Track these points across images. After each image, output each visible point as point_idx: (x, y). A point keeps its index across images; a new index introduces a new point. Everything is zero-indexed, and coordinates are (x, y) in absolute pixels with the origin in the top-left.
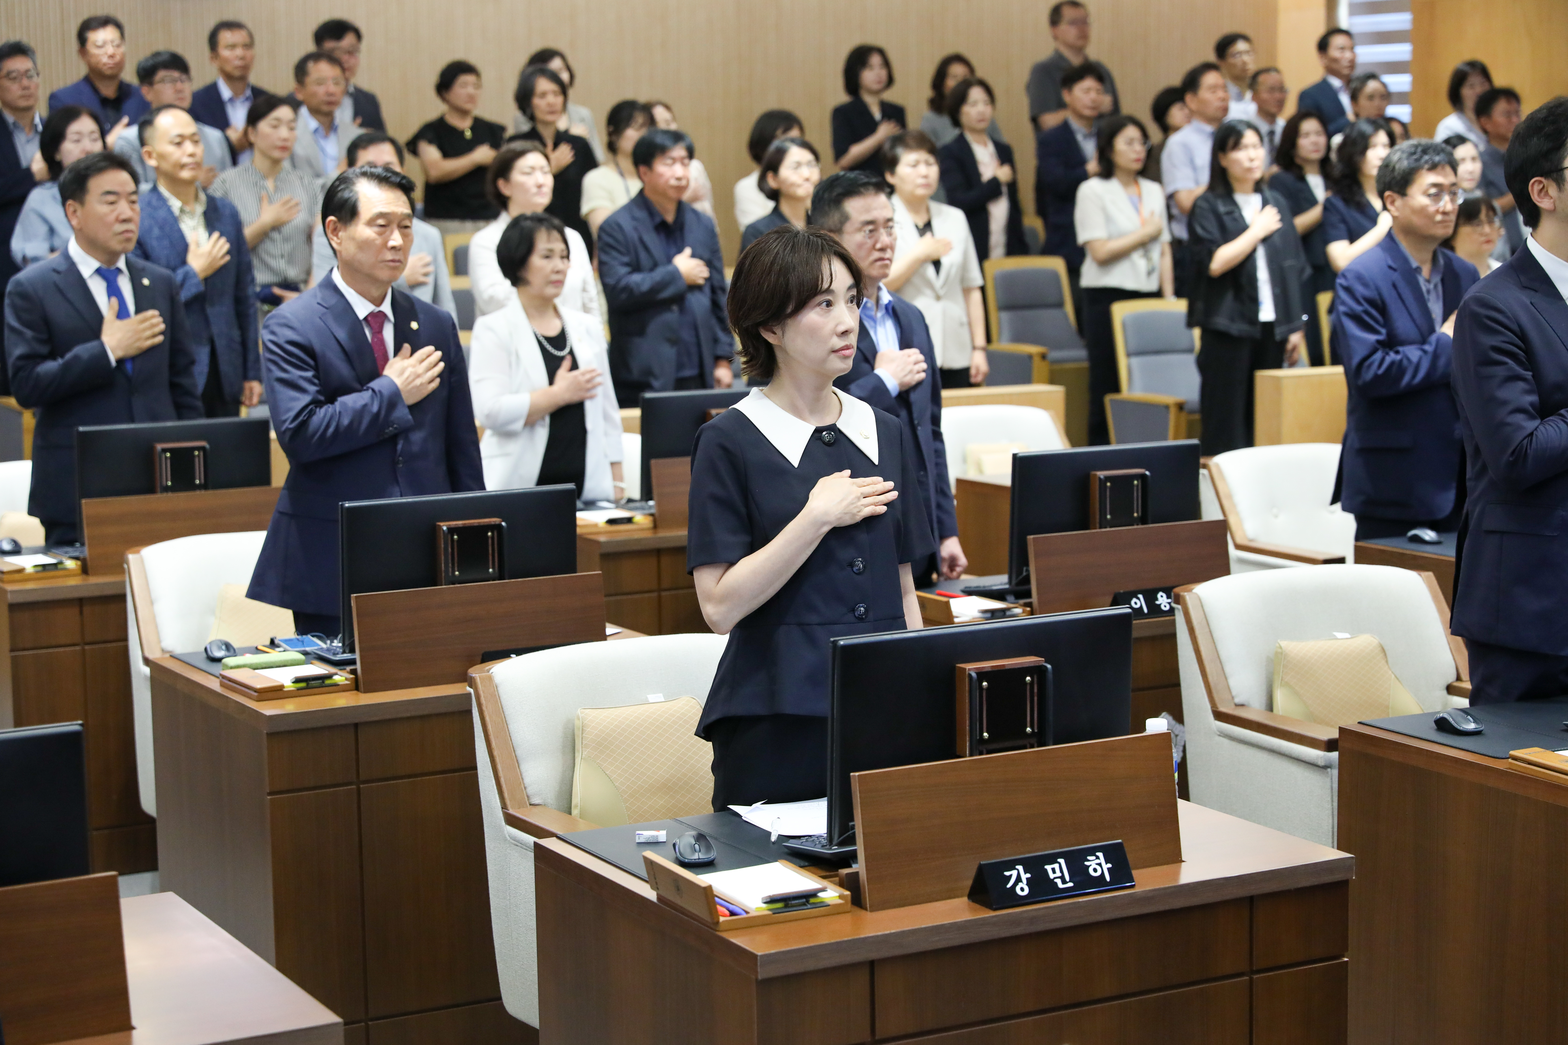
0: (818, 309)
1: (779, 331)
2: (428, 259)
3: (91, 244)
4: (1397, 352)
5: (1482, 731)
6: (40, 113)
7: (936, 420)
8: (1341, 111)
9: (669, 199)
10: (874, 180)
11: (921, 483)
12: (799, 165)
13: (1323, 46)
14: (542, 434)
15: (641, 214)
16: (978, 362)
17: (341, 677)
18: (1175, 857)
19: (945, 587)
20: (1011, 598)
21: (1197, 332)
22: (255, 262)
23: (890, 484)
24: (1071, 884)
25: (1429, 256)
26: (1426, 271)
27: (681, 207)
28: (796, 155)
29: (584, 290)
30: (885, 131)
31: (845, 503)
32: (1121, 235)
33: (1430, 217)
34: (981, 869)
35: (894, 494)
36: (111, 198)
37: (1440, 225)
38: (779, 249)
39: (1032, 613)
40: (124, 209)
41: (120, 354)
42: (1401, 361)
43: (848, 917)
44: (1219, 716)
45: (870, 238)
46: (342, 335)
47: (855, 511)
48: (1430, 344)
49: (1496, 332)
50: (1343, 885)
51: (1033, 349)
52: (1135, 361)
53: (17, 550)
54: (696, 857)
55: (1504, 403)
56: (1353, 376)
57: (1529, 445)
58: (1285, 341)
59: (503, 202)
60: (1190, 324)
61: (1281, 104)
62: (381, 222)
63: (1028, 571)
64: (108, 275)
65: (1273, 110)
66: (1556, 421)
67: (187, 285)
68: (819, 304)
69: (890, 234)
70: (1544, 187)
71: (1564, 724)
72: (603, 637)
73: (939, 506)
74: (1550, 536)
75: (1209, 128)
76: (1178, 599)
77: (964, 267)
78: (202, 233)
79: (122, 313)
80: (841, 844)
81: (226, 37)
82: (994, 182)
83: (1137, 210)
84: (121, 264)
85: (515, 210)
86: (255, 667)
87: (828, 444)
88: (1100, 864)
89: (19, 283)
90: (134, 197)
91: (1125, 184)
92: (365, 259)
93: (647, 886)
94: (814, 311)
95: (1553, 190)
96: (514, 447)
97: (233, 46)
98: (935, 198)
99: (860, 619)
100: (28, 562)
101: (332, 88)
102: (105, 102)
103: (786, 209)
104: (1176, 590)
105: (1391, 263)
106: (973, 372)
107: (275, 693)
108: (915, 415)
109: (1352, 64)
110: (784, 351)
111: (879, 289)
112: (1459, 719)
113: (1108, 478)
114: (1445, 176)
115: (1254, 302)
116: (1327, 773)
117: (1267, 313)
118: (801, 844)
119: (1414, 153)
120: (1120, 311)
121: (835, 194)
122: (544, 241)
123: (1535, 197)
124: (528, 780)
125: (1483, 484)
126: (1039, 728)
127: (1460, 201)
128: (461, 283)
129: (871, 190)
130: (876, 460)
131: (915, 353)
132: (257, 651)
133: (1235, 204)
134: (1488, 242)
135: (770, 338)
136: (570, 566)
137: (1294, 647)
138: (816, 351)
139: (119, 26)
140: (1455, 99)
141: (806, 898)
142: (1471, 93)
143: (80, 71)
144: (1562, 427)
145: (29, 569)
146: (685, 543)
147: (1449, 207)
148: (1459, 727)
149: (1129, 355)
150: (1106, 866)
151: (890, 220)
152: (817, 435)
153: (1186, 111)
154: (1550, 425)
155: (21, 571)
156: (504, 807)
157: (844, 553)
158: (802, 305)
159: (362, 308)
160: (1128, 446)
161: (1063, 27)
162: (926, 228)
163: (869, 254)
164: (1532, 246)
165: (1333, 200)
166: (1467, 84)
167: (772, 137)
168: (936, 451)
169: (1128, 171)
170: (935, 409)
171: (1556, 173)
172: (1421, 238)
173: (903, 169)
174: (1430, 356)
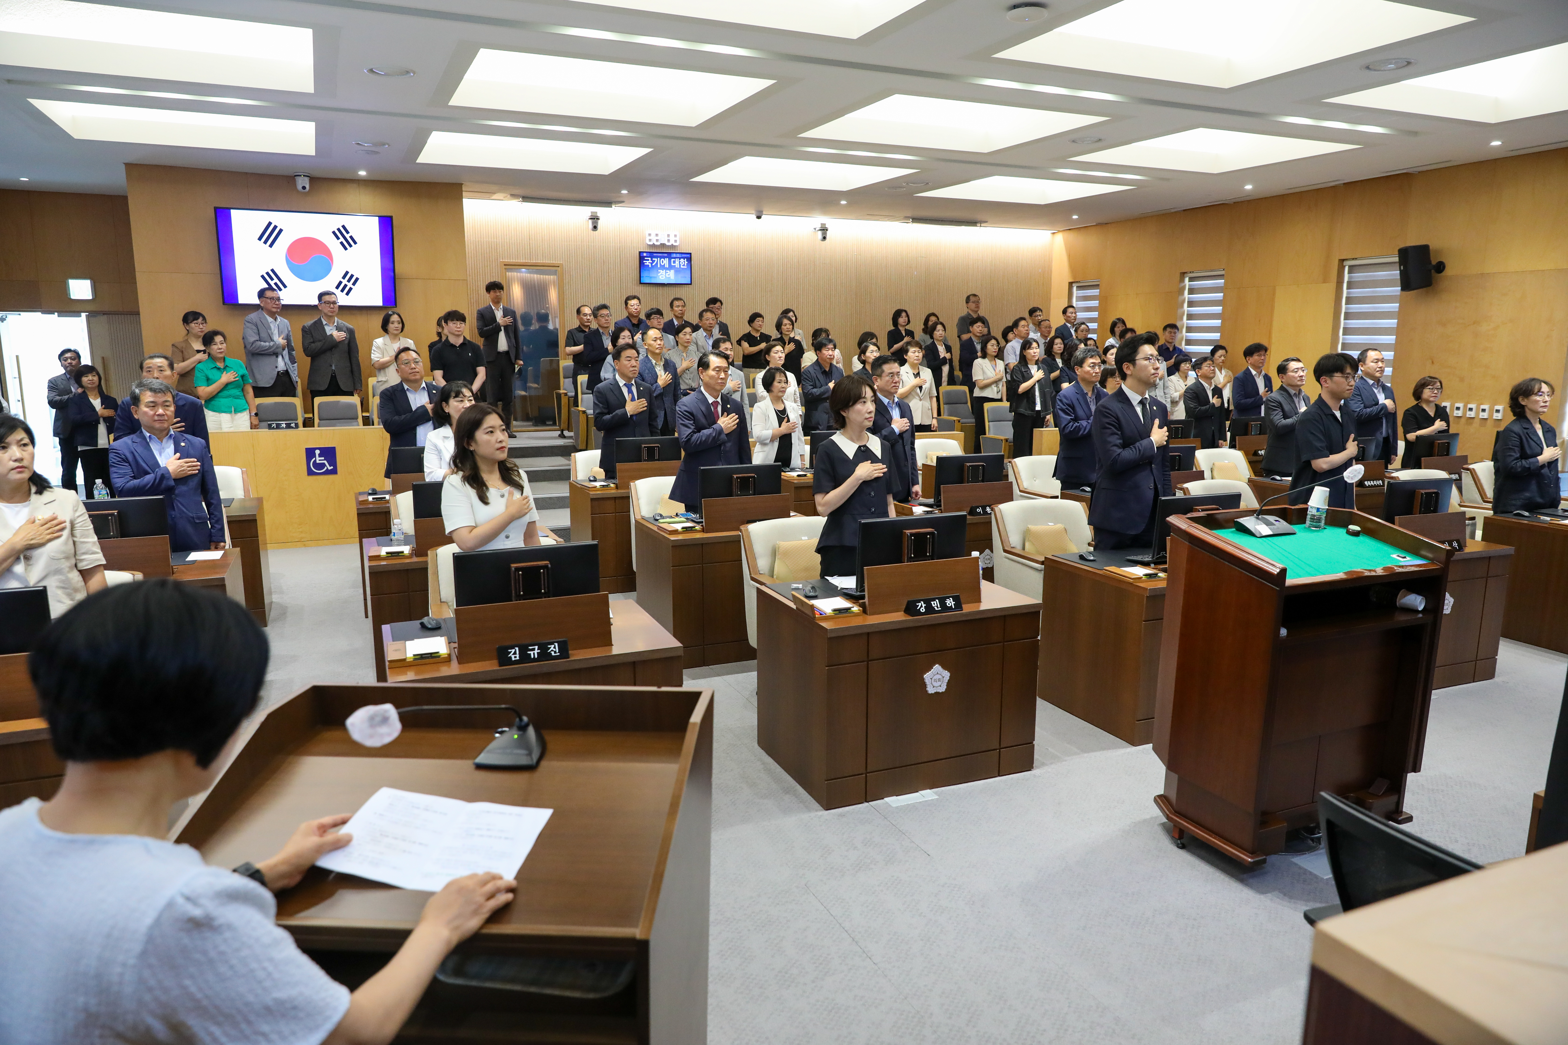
0: (861, 404)
1: (847, 412)
2: (740, 382)
3: (623, 376)
4: (1078, 423)
5: (1096, 560)
6: (612, 328)
7: (913, 443)
8: (1070, 335)
9: (827, 362)
11: (905, 465)
12: (872, 351)
13: (1064, 312)
14: (776, 444)
15: (817, 368)
16: (935, 422)
17: (698, 527)
18: (978, 600)
19: (913, 502)
20: (935, 507)
21: (1013, 414)
22: (681, 381)
23: (885, 466)
24: (941, 609)
25: (1091, 389)
26: (1090, 394)
27: (831, 365)
28: (872, 348)
29: (795, 394)
30: (906, 339)
31: (868, 473)
32: (988, 379)
33: (1092, 375)
34: (908, 602)
35: (886, 470)
36: (629, 359)
37: (1095, 378)
38: (847, 383)
39: (941, 513)
40: (633, 362)
41: (632, 413)
42: (1080, 426)
43: (861, 617)
44: (1005, 551)
45: (892, 378)
46: (703, 409)
47: (872, 475)
48: (1090, 420)
49: (1109, 417)
50: (1039, 612)
51: (955, 418)
53: (595, 480)
54: (812, 594)
55: (1110, 442)
56: (1062, 432)
57: (1118, 458)
58: (1045, 418)
59: (768, 363)
60: (1011, 411)
61: (1049, 332)
62: (717, 369)
63: (940, 497)
64: (628, 386)
65: (1046, 335)
66: (1129, 450)
67: (657, 390)
68: (861, 402)
69: (900, 378)
70: (1129, 366)
71: (1126, 558)
72: (789, 516)
73: (912, 474)
76: (992, 510)
77: (930, 389)
78: (663, 372)
79: (633, 399)
80: (860, 592)
81: (676, 303)
82: (945, 358)
83: (995, 370)
84: (633, 382)
85: (772, 365)
86: (670, 523)
87: (863, 452)
88: (951, 602)
89: (598, 388)
90: (637, 359)
91: (990, 361)
92: (712, 382)
93: (793, 603)
94: (859, 405)
95: (1131, 367)
96: (766, 448)
97: (678, 306)
98: (921, 364)
99: (873, 513)
100: (598, 484)
101: (711, 322)
102: (634, 325)
103: (867, 367)
104: (991, 506)
105: (1077, 392)
106: (932, 426)
107: (675, 532)
109: (1075, 319)
110: (849, 418)
111: (894, 397)
112: (1088, 555)
113: (970, 466)
115: (1034, 404)
116: (1041, 572)
117: (1038, 408)
118: (847, 591)
119: (1088, 352)
120: (987, 406)
121: (880, 363)
122: (778, 377)
123: (1125, 370)
124: (759, 565)
125: (1103, 472)
126: (932, 554)
128: (751, 390)
129: (892, 362)
130: (880, 457)
131: (906, 420)
132: (671, 517)
133: (1028, 368)
135: (844, 414)
136: (778, 491)
137: (1032, 527)
138: (859, 419)
139: (639, 299)
140: (1112, 332)
141: (847, 610)
142: (1118, 330)
143: (625, 314)
144: (1131, 452)
145: (598, 487)
146: (812, 484)
147: (1098, 371)
148: (1087, 558)
150: (953, 603)
151: (900, 373)
152: (859, 448)
153: (1014, 335)
154: (1126, 451)
155: (596, 487)
156: (750, 574)
157: (867, 490)
158: (855, 402)
159: (711, 400)
160: (982, 454)
161: (970, 304)
162: (917, 375)
163: (891, 384)
164: (1124, 387)
165: (1064, 368)
166: (1117, 327)
167: (866, 341)
168: (912, 454)
169: (992, 356)
170: (913, 439)
171: (1133, 361)
172: (1088, 382)
173: (910, 354)
174: (1090, 425)
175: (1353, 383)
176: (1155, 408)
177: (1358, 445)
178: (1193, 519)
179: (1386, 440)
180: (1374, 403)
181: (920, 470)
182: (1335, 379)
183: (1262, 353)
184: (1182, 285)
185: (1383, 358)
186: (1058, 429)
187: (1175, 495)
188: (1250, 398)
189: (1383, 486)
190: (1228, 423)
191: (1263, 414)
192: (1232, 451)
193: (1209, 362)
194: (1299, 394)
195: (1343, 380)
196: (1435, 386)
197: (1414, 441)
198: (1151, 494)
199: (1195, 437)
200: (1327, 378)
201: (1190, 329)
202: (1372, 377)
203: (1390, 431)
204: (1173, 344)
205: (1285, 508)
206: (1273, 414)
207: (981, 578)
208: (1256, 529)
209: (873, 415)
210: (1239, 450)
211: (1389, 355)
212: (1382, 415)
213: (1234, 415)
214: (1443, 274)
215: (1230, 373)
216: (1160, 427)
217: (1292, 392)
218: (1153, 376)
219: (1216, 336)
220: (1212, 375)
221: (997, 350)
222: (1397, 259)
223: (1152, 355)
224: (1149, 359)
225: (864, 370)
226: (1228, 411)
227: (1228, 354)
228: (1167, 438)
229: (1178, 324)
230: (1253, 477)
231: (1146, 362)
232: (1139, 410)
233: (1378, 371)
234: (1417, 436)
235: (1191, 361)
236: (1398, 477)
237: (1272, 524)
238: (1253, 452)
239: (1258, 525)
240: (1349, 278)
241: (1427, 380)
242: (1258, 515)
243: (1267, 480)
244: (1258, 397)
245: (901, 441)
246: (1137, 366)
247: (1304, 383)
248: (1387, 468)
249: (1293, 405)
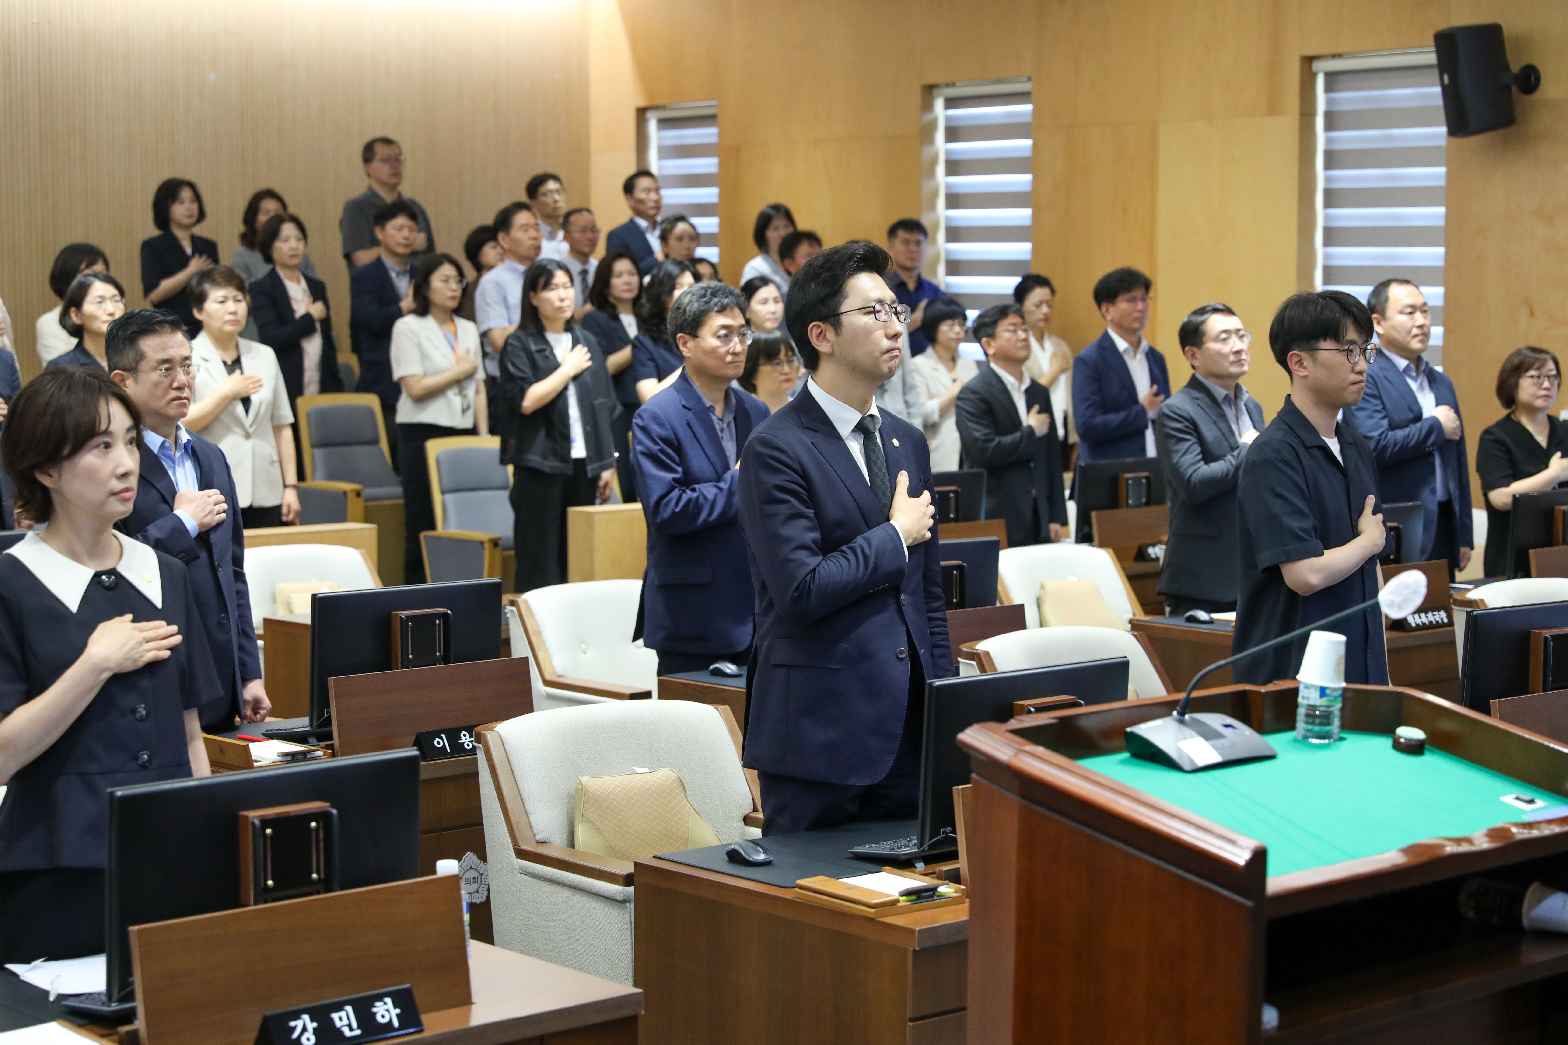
0: (96, 451)
1: (55, 474)
4: (694, 490)
5: (772, 861)
7: (238, 561)
8: (649, 251)
10: (170, 318)
11: (220, 625)
12: (102, 299)
13: (629, 187)
16: (290, 500)
18: (465, 999)
19: (248, 730)
20: (313, 740)
21: (510, 468)
23: (174, 628)
24: (358, 1032)
25: (721, 396)
26: (719, 410)
28: (99, 288)
30: (196, 265)
31: (126, 649)
32: (436, 373)
33: (722, 358)
34: (266, 1021)
35: (178, 639)
37: (730, 366)
38: (54, 390)
39: (333, 755)
42: (698, 498)
44: (521, 854)
45: (166, 377)
47: (137, 656)
48: (725, 481)
49: (776, 471)
50: (632, 1020)
51: (348, 487)
52: (449, 497)
55: (788, 540)
56: (651, 513)
57: (812, 581)
58: (597, 478)
60: (503, 462)
61: (593, 244)
63: (329, 712)
65: (586, 250)
66: (838, 558)
68: (97, 446)
69: (188, 373)
70: (822, 330)
71: (850, 852)
73: (241, 648)
74: (835, 668)
75: (522, 268)
76: (479, 738)
77: (274, 404)
80: (121, 1001)
82: (308, 317)
83: (453, 348)
87: (109, 588)
88: (388, 1010)
91: (441, 322)
94: (91, 453)
95: (830, 334)
98: (242, 334)
99: (143, 767)
103: (90, 345)
104: (477, 729)
105: (684, 403)
106: (284, 510)
108: (215, 557)
109: (658, 207)
110: (61, 494)
111: (178, 428)
112: (750, 851)
113: (409, 618)
114: (734, 318)
115: (567, 439)
116: (626, 907)
117: (579, 450)
118: (81, 1002)
119: (704, 296)
120: (435, 448)
121: (129, 332)
123: (814, 341)
125: (769, 620)
126: (325, 874)
127: (749, 342)
129: (167, 328)
130: (159, 604)
131: (216, 494)
133: (547, 343)
134: (787, 380)
135: (46, 481)
137: (591, 782)
138: (95, 494)
140: (761, 241)
142: (776, 234)
144: (843, 564)
147: (739, 348)
148: (749, 859)
149: (443, 492)
150: (394, 1012)
151: (187, 358)
152: (96, 579)
153: (499, 250)
154: (831, 561)
157: (125, 700)
158: (79, 447)
160: (430, 585)
161: (376, 165)
162: (234, 365)
163: (166, 393)
164: (814, 389)
165: (642, 339)
166: (771, 227)
167: (76, 272)
168: (238, 592)
169: (443, 309)
170: (237, 549)
171: (833, 318)
172: (714, 378)
173: (211, 306)
174: (725, 493)
175: (1362, 365)
176: (896, 442)
177: (1384, 523)
178: (1031, 735)
179: (1445, 507)
180: (1411, 416)
181: (260, 637)
182: (1323, 355)
183: (1138, 293)
184: (928, 117)
185: (1425, 304)
186: (638, 506)
187: (957, 673)
188: (1117, 410)
189: (1451, 623)
190: (1068, 477)
191: (1151, 451)
192: (1085, 549)
193: (1012, 319)
194: (1236, 397)
195: (1340, 358)
196: (1544, 371)
197: (1510, 507)
198: (901, 673)
199: (990, 516)
200: (1303, 354)
201: (955, 234)
202: (1404, 351)
203: (1452, 486)
204: (915, 273)
205: (1245, 692)
206: (1177, 451)
207: (468, 935)
208: (1179, 750)
209: (133, 482)
210: (1102, 545)
211: (1434, 294)
212: (1433, 445)
213: (1080, 457)
214: (1538, 95)
215: (1065, 348)
216: (914, 492)
217: (1220, 392)
218: (886, 356)
219: (1021, 250)
220: (1022, 354)
221: (458, 293)
222: (1431, 58)
223: (881, 302)
224: (875, 312)
225: (79, 356)
226: (1066, 447)
227: (1057, 297)
228: (931, 522)
229: (926, 220)
230: (1141, 616)
231: (869, 320)
232: (855, 447)
233: (1415, 336)
234: (1514, 497)
235: (965, 318)
236: (1482, 601)
237: (1219, 736)
238: (1134, 552)
239: (1185, 738)
240: (1329, 102)
241: (1526, 356)
242: (1182, 714)
243: (1178, 623)
244: (1135, 408)
245: (204, 555)
246: (843, 331)
247: (1246, 368)
248: (1453, 580)
249: (1222, 425)
